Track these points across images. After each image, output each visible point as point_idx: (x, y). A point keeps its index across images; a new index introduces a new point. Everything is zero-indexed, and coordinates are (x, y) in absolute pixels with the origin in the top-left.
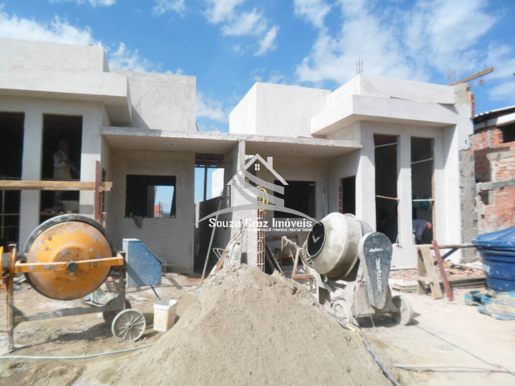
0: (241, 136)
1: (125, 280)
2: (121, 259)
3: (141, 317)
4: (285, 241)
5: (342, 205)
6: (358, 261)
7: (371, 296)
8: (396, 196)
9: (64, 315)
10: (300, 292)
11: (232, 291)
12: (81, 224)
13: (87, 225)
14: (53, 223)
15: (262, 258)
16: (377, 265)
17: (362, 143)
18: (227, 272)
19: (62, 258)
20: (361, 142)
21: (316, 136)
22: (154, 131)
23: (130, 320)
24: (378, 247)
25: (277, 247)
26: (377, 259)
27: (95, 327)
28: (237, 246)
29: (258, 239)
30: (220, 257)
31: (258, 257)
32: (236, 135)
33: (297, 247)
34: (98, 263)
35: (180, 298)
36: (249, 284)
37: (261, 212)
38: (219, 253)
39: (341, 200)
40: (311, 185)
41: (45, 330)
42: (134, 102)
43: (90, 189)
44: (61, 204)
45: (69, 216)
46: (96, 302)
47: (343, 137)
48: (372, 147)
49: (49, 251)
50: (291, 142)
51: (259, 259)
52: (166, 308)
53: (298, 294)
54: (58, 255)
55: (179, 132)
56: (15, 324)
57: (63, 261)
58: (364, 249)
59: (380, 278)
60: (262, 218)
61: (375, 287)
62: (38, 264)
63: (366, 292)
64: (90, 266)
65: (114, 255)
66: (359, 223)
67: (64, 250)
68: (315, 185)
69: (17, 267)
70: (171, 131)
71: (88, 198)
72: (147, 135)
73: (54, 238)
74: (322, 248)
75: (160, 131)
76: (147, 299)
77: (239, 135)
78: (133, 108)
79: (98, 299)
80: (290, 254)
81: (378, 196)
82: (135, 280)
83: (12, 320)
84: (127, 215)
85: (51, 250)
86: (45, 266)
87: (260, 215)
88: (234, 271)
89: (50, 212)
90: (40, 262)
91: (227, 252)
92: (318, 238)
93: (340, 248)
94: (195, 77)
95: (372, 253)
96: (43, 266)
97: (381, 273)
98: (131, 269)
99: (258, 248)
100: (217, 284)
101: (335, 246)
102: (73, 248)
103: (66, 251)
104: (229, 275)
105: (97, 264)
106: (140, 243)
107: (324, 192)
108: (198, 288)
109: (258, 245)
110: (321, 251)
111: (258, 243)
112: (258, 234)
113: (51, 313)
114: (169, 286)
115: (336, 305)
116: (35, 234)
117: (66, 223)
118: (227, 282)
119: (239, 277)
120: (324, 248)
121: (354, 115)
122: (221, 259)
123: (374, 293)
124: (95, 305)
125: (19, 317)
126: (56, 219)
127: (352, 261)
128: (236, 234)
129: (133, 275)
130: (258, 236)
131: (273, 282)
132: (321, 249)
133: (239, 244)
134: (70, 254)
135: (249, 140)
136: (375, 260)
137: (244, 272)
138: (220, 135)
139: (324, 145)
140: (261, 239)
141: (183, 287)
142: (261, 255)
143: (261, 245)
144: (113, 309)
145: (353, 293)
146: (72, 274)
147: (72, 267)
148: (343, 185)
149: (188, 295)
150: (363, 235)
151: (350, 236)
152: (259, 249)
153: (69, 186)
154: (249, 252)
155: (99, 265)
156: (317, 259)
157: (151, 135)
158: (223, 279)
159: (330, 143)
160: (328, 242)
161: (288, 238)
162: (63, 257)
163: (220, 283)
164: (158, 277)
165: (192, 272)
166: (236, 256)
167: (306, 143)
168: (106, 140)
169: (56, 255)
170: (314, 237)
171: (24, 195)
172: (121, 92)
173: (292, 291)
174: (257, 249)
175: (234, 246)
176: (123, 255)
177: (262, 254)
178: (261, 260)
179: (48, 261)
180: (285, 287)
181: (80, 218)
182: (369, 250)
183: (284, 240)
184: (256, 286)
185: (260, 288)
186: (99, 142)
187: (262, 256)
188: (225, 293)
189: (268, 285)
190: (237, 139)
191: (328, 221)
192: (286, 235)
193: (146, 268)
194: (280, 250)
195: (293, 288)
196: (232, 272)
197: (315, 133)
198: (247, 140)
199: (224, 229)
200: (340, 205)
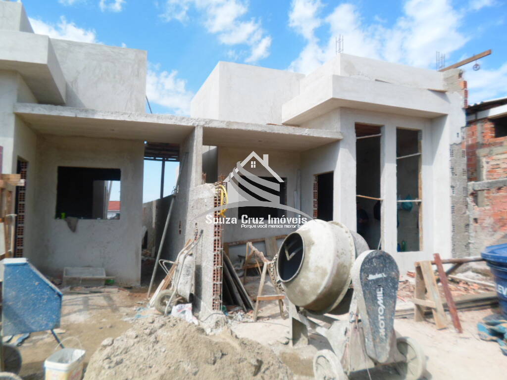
0: (197, 120)
4: (250, 249)
5: (316, 205)
6: (350, 292)
7: (370, 343)
8: (378, 195)
10: (267, 369)
15: (219, 275)
16: (378, 298)
17: (342, 133)
18: (137, 337)
20: (340, 132)
21: (288, 125)
22: (86, 111)
24: (380, 272)
25: (242, 255)
26: (378, 289)
28: (188, 258)
29: (215, 250)
31: (214, 274)
32: (192, 119)
33: (265, 258)
36: (174, 361)
37: (219, 216)
38: (165, 267)
39: (316, 200)
42: (68, 76)
47: (319, 126)
48: (352, 139)
50: (259, 129)
51: (216, 275)
53: (264, 372)
55: (119, 112)
58: (361, 275)
59: (383, 318)
61: (375, 330)
63: (363, 337)
66: (351, 235)
68: (286, 182)
70: (109, 112)
72: (76, 115)
74: (300, 270)
75: (94, 111)
77: (195, 119)
78: (67, 86)
80: (256, 263)
81: (359, 196)
82: (15, 324)
84: (58, 215)
91: (177, 265)
92: (293, 254)
93: (324, 273)
94: (146, 52)
95: (371, 280)
97: (384, 310)
99: (215, 261)
101: (318, 268)
107: (296, 190)
109: (215, 258)
110: (298, 274)
111: (215, 255)
112: (215, 244)
115: (319, 357)
118: (133, 358)
119: (157, 347)
120: (302, 269)
121: (333, 100)
122: (170, 275)
123: (374, 340)
127: (342, 289)
128: (190, 240)
129: (13, 316)
130: (215, 247)
131: (219, 355)
132: (297, 272)
133: (191, 255)
135: (207, 126)
136: (375, 291)
137: (169, 334)
139: (297, 134)
140: (218, 250)
141: (121, 309)
142: (217, 270)
143: (218, 258)
145: (344, 338)
148: (318, 182)
149: (122, 322)
150: (356, 257)
151: (338, 255)
152: (216, 263)
154: (204, 265)
156: (291, 285)
157: (82, 115)
159: (305, 132)
160: (308, 262)
161: (253, 244)
164: (54, 317)
165: (138, 284)
166: (187, 271)
167: (276, 132)
170: (287, 252)
172: (40, 59)
173: (253, 369)
174: (213, 263)
175: (185, 257)
177: (219, 269)
178: (217, 277)
180: (241, 361)
182: (368, 276)
183: (249, 247)
184: (187, 367)
185: (194, 370)
186: (11, 123)
187: (219, 272)
189: (209, 360)
190: (193, 124)
191: (308, 231)
192: (249, 241)
193: (34, 304)
194: (244, 257)
195: (256, 363)
196: (146, 337)
197: (287, 122)
198: (205, 126)
199: (178, 232)
200: (314, 205)
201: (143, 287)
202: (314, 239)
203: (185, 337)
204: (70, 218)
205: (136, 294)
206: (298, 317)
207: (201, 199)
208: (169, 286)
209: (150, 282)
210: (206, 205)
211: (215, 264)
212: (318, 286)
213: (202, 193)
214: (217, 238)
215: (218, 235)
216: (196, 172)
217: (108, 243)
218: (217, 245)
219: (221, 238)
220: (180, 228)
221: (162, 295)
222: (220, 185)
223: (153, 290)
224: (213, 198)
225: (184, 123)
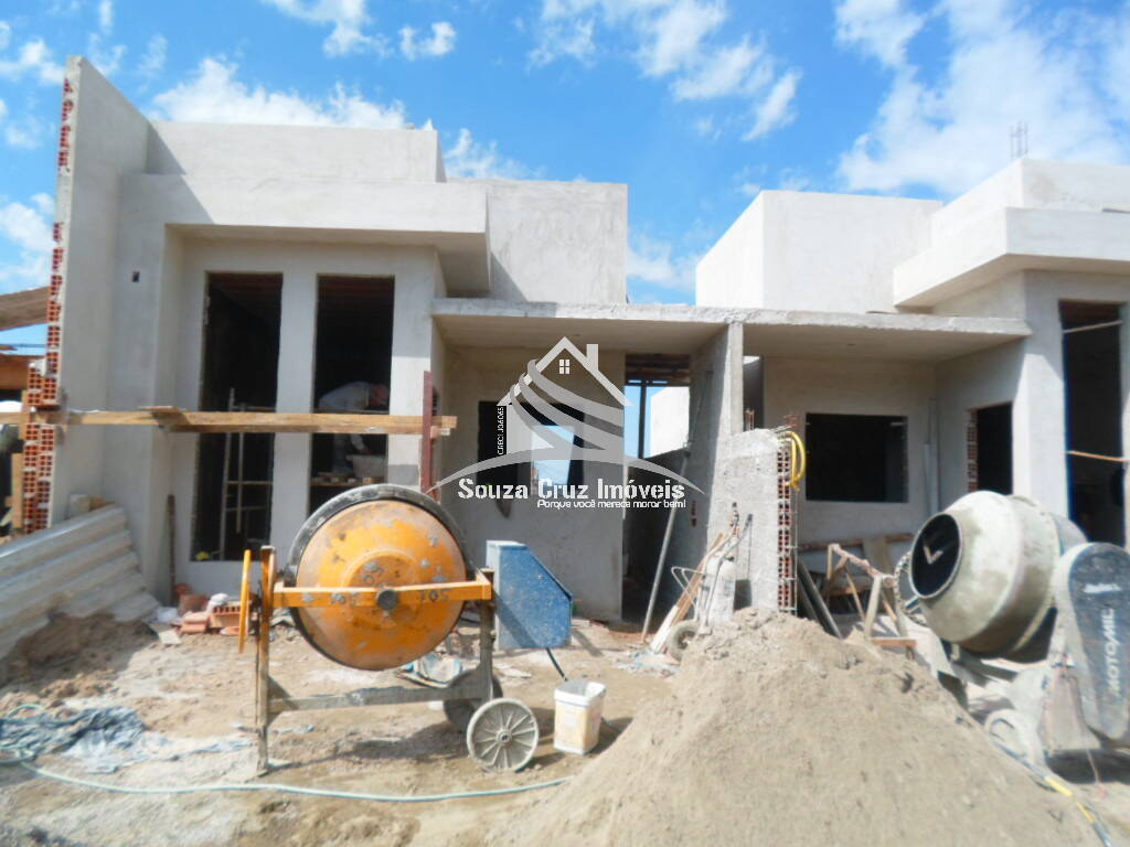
0: (732, 312)
1: (492, 633)
2: (486, 587)
3: (529, 718)
4: (836, 557)
5: (975, 473)
6: (1053, 613)
7: (1090, 703)
9: (368, 702)
10: (922, 687)
11: (756, 675)
12: (404, 507)
13: (413, 507)
14: (346, 504)
15: (789, 596)
16: (1106, 627)
17: (1029, 324)
18: (740, 629)
19: (365, 580)
20: (1025, 321)
21: (906, 308)
22: (541, 305)
23: (505, 724)
24: (1109, 581)
25: (818, 569)
26: (1104, 611)
27: (425, 730)
28: (727, 565)
29: (780, 549)
30: (685, 584)
31: (780, 592)
32: (722, 310)
33: (874, 570)
34: (439, 594)
36: (794, 660)
37: (787, 488)
38: (686, 579)
39: (973, 462)
40: (894, 424)
41: (326, 730)
42: (495, 246)
43: (409, 432)
44: (350, 464)
45: (379, 489)
46: (426, 676)
47: (979, 310)
48: (1055, 333)
49: (340, 563)
50: (853, 323)
51: (783, 596)
52: (583, 700)
53: (917, 691)
54: (358, 571)
55: (595, 306)
56: (270, 715)
57: (369, 585)
58: (1070, 584)
59: (1115, 661)
60: (789, 501)
61: (1100, 681)
62: (318, 589)
63: (1077, 693)
64: (423, 598)
65: (470, 576)
66: (1050, 518)
67: (371, 560)
68: (906, 426)
69: (278, 594)
70: (578, 306)
71: (405, 452)
72: (526, 314)
73: (351, 534)
74: (954, 578)
75: (554, 306)
76: (529, 675)
77: (728, 311)
78: (493, 259)
79: (429, 669)
80: (848, 586)
81: (1073, 452)
82: (513, 633)
83: (265, 707)
85: (343, 560)
86: (333, 596)
87: (784, 494)
88: (756, 628)
89: (328, 480)
90: (323, 586)
91: (704, 577)
92: (939, 553)
93: (1000, 581)
94: (625, 186)
95: (1091, 595)
96: (330, 594)
97: (1118, 649)
98: (506, 609)
99: (780, 570)
100: (718, 656)
101: (988, 573)
102: (389, 559)
103: (373, 564)
104: (743, 635)
105: (437, 596)
106: (525, 552)
107: (928, 442)
108: (637, 655)
109: (781, 565)
110: (951, 584)
111: (781, 559)
112: (780, 538)
113: (341, 696)
114: (574, 648)
115: (995, 722)
116: (312, 526)
117: (373, 503)
118: (741, 653)
119: (767, 642)
120: (960, 574)
121: (1008, 257)
122: (689, 591)
123: (1099, 697)
124: (423, 681)
125: (280, 700)
126: (353, 495)
127: (1034, 611)
128: (721, 535)
129: (511, 622)
130: (780, 544)
131: (853, 659)
132: (950, 580)
133: (731, 559)
134: (382, 570)
135: (751, 321)
136: (1099, 613)
137: (778, 630)
138: (685, 312)
139: (932, 329)
140: (787, 550)
141: (604, 652)
142: (786, 587)
143: (787, 565)
144: (467, 696)
145: (1040, 693)
146: (386, 614)
147: (387, 600)
148: (978, 426)
149: (616, 670)
150: (1062, 552)
151: (1027, 552)
152: (783, 572)
153: (370, 424)
154: (755, 578)
155: (440, 597)
156: (938, 605)
157: (536, 314)
158: (730, 645)
159: (949, 324)
160: (969, 564)
161: (843, 547)
162: (368, 576)
163: (725, 655)
164: (563, 629)
165: (618, 617)
166: (726, 588)
167: (887, 326)
168: (440, 325)
169: (354, 571)
170: (927, 551)
171: (281, 444)
172: (474, 225)
173: (901, 684)
174: (777, 575)
175: (721, 563)
176: (490, 576)
177: (789, 585)
178: (786, 598)
179: (336, 584)
180: (882, 671)
181: (400, 493)
182: (1083, 587)
183: (834, 552)
184: (813, 667)
185: (823, 673)
186: (427, 332)
187: (789, 590)
188: (739, 680)
189: (841, 665)
190: (726, 319)
191: (968, 511)
192: (835, 542)
193: (537, 608)
194: (824, 575)
195: (904, 676)
196: (749, 630)
197: (906, 301)
198: (748, 322)
199: (690, 522)
200: (969, 473)
201: (625, 624)
202: (981, 525)
203: (805, 632)
205: (618, 634)
206: (949, 670)
207: (746, 458)
208: (689, 615)
210: (758, 469)
211: (780, 576)
212: (990, 605)
213: (749, 446)
214: (783, 527)
215: (787, 523)
216: (733, 407)
217: (565, 538)
218: (783, 541)
219: (793, 529)
220: (693, 513)
222: (789, 432)
223: (654, 628)
224: (775, 456)
225: (709, 319)
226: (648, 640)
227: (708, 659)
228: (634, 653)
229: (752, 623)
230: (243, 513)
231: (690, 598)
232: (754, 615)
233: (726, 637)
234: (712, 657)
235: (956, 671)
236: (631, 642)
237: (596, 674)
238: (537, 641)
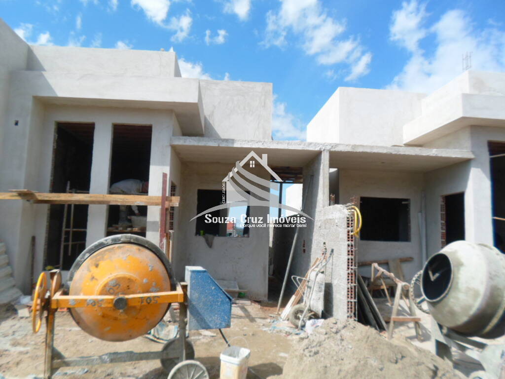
0: (324, 145)
1: (185, 320)
2: (180, 294)
3: (204, 372)
4: (376, 271)
5: (445, 228)
9: (112, 361)
11: (337, 368)
12: (135, 247)
13: (141, 248)
14: (102, 246)
15: (353, 293)
17: (473, 152)
18: (326, 334)
19: (109, 291)
20: (472, 151)
22: (227, 140)
23: (189, 376)
27: (151, 372)
28: (320, 275)
29: (348, 268)
30: (299, 285)
31: (348, 291)
32: (318, 144)
33: (397, 279)
34: (152, 299)
35: (253, 335)
36: (362, 357)
37: (352, 235)
38: (299, 283)
39: (443, 222)
40: (403, 203)
41: (95, 372)
42: (206, 111)
43: (157, 204)
45: (122, 237)
46: (157, 336)
47: (447, 146)
48: (485, 157)
49: (94, 281)
50: (385, 151)
51: (350, 293)
52: (236, 361)
54: (105, 286)
55: (254, 141)
56: (53, 370)
57: (111, 294)
60: (353, 243)
62: (81, 297)
64: (142, 302)
65: (173, 288)
67: (112, 280)
68: (410, 204)
69: (55, 300)
70: (245, 141)
71: (154, 215)
72: (219, 145)
73: (102, 264)
74: (449, 291)
75: (233, 141)
76: (215, 335)
77: (321, 144)
78: (205, 118)
80: (382, 285)
81: (496, 218)
82: (197, 321)
83: (49, 365)
84: (198, 233)
85: (96, 279)
86: (88, 301)
87: (350, 239)
88: (337, 333)
89: (117, 228)
90: (85, 294)
91: (308, 282)
92: (437, 275)
93: (476, 294)
94: (272, 84)
96: (86, 300)
98: (193, 306)
99: (348, 280)
101: (469, 289)
102: (123, 279)
103: (114, 281)
104: (328, 338)
105: (151, 301)
106: (205, 274)
107: (421, 212)
108: (274, 322)
109: (348, 277)
110: (447, 294)
111: (349, 274)
112: (348, 262)
113: (96, 357)
114: (241, 317)
116: (81, 258)
117: (117, 246)
118: (327, 351)
119: (344, 343)
120: (452, 290)
121: (463, 118)
122: (301, 289)
124: (156, 339)
125: (59, 361)
126: (106, 240)
127: (495, 312)
129: (196, 314)
130: (348, 265)
131: (399, 356)
132: (446, 292)
133: (323, 272)
134: (120, 285)
135: (333, 150)
138: (300, 145)
139: (424, 155)
140: (352, 269)
141: (257, 320)
142: (352, 288)
143: (352, 277)
144: (171, 356)
145: (500, 361)
146: (121, 311)
147: (120, 304)
148: (446, 203)
149: (262, 331)
151: (491, 277)
152: (350, 281)
153: (135, 200)
154: (335, 283)
155: (153, 301)
156: (439, 305)
157: (223, 145)
158: (320, 346)
159: (433, 152)
160: (457, 283)
162: (111, 289)
163: (316, 353)
164: (226, 318)
165: (265, 299)
166: (320, 288)
167: (402, 153)
168: (176, 151)
169: (102, 286)
170: (430, 273)
171: (92, 209)
172: (192, 99)
173: (431, 373)
174: (347, 281)
175: (317, 275)
176: (185, 288)
177: (353, 287)
178: (352, 294)
179: (91, 294)
180: (418, 364)
181: (134, 240)
183: (375, 268)
184: (374, 363)
185: (381, 366)
186: (168, 153)
187: (353, 290)
188: (325, 373)
189: (392, 360)
190: (320, 148)
191: (455, 252)
192: (375, 262)
193: (211, 305)
194: (369, 279)
195: (433, 368)
196: (333, 334)
197: (408, 142)
198: (332, 150)
199: (302, 251)
200: (442, 227)
201: (270, 302)
202: (463, 260)
203: (368, 338)
204: (207, 235)
205: (265, 308)
206: (442, 339)
207: (331, 219)
208: (300, 301)
209: (279, 297)
210: (337, 226)
211: (348, 282)
212: (470, 307)
213: (332, 213)
214: (350, 257)
215: (352, 255)
216: (324, 193)
217: (239, 259)
218: (350, 264)
219: (355, 257)
220: (304, 247)
221: (296, 309)
222: (353, 206)
223: (284, 305)
224: (346, 219)
225: (311, 148)
226: (280, 313)
227: (306, 356)
228: (272, 321)
229: (334, 330)
230: (72, 245)
231: (301, 292)
232: (336, 323)
233: (317, 341)
234: (308, 355)
235: (446, 340)
236: (271, 313)
237: (251, 334)
238: (211, 325)
